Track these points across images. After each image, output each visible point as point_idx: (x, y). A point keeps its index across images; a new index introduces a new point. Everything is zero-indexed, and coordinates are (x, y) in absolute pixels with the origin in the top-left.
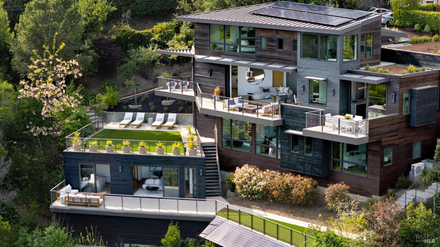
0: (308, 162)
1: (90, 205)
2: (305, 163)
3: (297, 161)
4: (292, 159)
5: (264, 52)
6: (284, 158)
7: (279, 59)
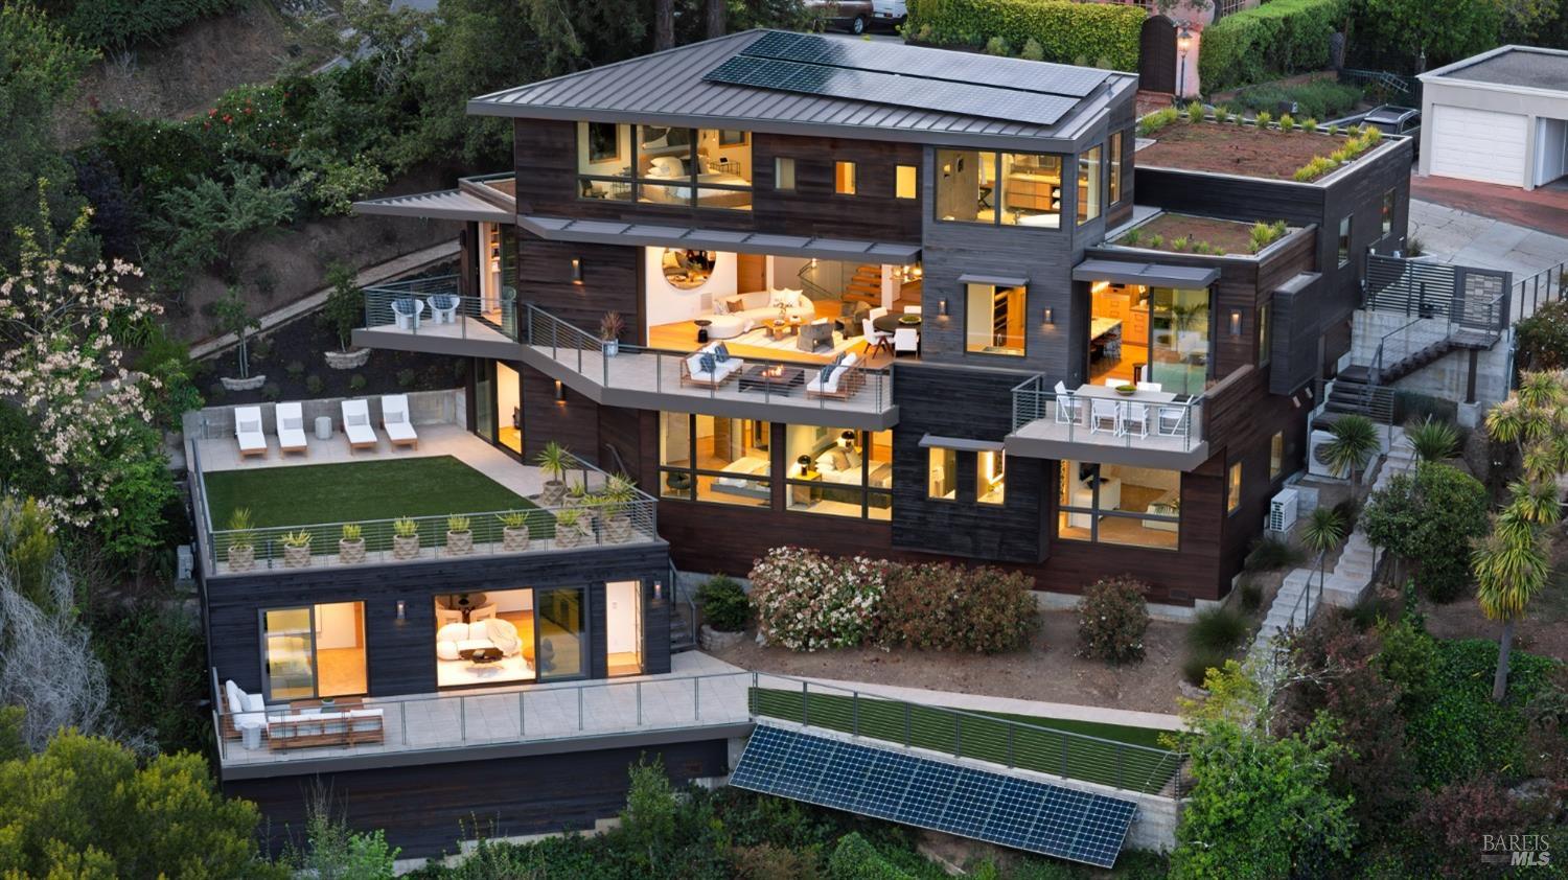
0: (988, 523)
1: (355, 739)
2: (978, 527)
3: (950, 525)
4: (930, 518)
5: (785, 203)
6: (905, 517)
7: (844, 222)
